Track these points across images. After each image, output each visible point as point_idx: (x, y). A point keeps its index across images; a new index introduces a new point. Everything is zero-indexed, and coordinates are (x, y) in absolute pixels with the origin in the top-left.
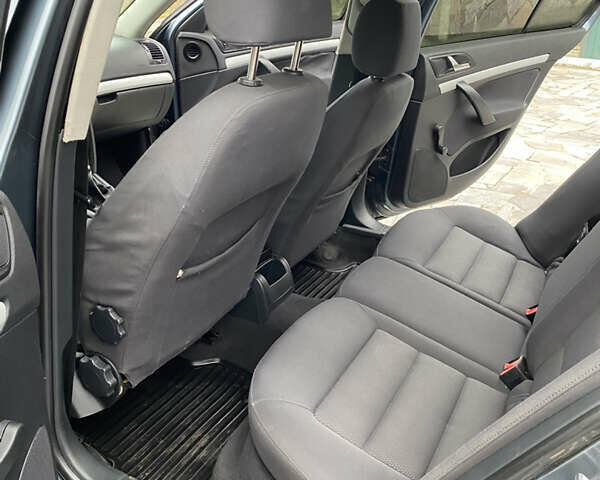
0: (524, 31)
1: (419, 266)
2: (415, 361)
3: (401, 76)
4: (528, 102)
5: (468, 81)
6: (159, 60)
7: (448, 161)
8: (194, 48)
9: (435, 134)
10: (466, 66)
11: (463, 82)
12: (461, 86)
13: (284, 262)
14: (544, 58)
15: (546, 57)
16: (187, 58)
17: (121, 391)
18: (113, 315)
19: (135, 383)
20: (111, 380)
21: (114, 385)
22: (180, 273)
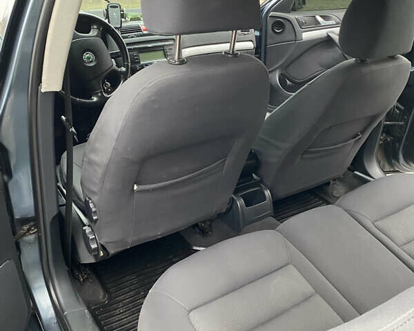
6: (246, 33)
8: (280, 24)
13: (267, 193)
16: (274, 31)
17: (102, 254)
18: (91, 205)
19: (112, 251)
20: (94, 246)
21: (97, 249)
22: (135, 187)
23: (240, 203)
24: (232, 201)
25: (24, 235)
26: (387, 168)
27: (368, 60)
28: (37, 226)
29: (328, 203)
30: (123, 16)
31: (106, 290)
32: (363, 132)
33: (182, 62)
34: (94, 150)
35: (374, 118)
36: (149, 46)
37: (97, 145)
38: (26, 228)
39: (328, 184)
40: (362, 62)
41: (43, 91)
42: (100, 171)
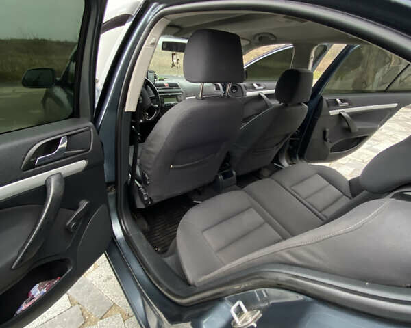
0: (385, 91)
1: (288, 187)
2: (261, 225)
3: (300, 104)
4: (381, 125)
5: (346, 112)
7: (330, 146)
9: (325, 133)
10: (346, 104)
11: (343, 111)
12: (342, 113)
13: (234, 173)
14: (395, 105)
15: (396, 105)
17: (150, 203)
18: (146, 176)
19: (155, 201)
20: (146, 198)
21: (147, 200)
22: (171, 166)
23: (221, 177)
24: (217, 177)
25: (108, 192)
26: (290, 162)
27: (289, 104)
28: (116, 187)
29: (260, 179)
30: (155, 77)
31: (149, 223)
32: (281, 143)
33: (203, 99)
34: (151, 145)
35: (287, 135)
36: (170, 94)
37: (153, 142)
38: (109, 188)
39: (260, 170)
40: (286, 105)
41: (126, 111)
42: (154, 157)
